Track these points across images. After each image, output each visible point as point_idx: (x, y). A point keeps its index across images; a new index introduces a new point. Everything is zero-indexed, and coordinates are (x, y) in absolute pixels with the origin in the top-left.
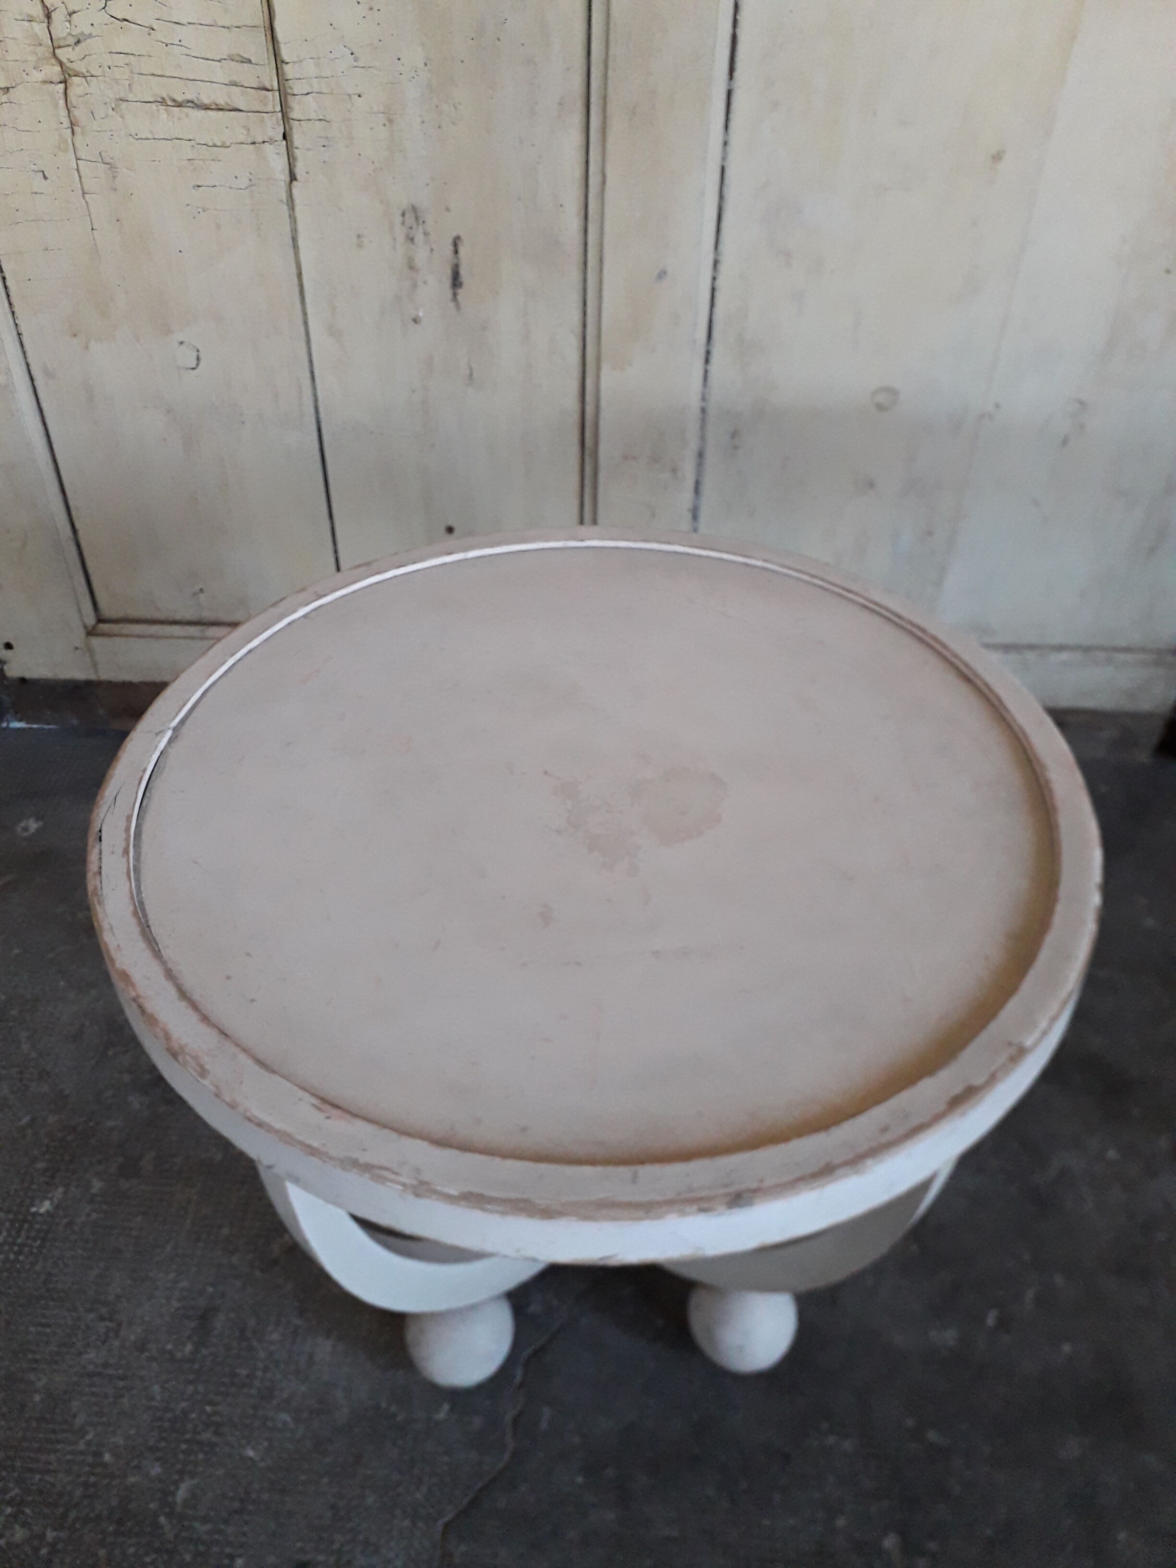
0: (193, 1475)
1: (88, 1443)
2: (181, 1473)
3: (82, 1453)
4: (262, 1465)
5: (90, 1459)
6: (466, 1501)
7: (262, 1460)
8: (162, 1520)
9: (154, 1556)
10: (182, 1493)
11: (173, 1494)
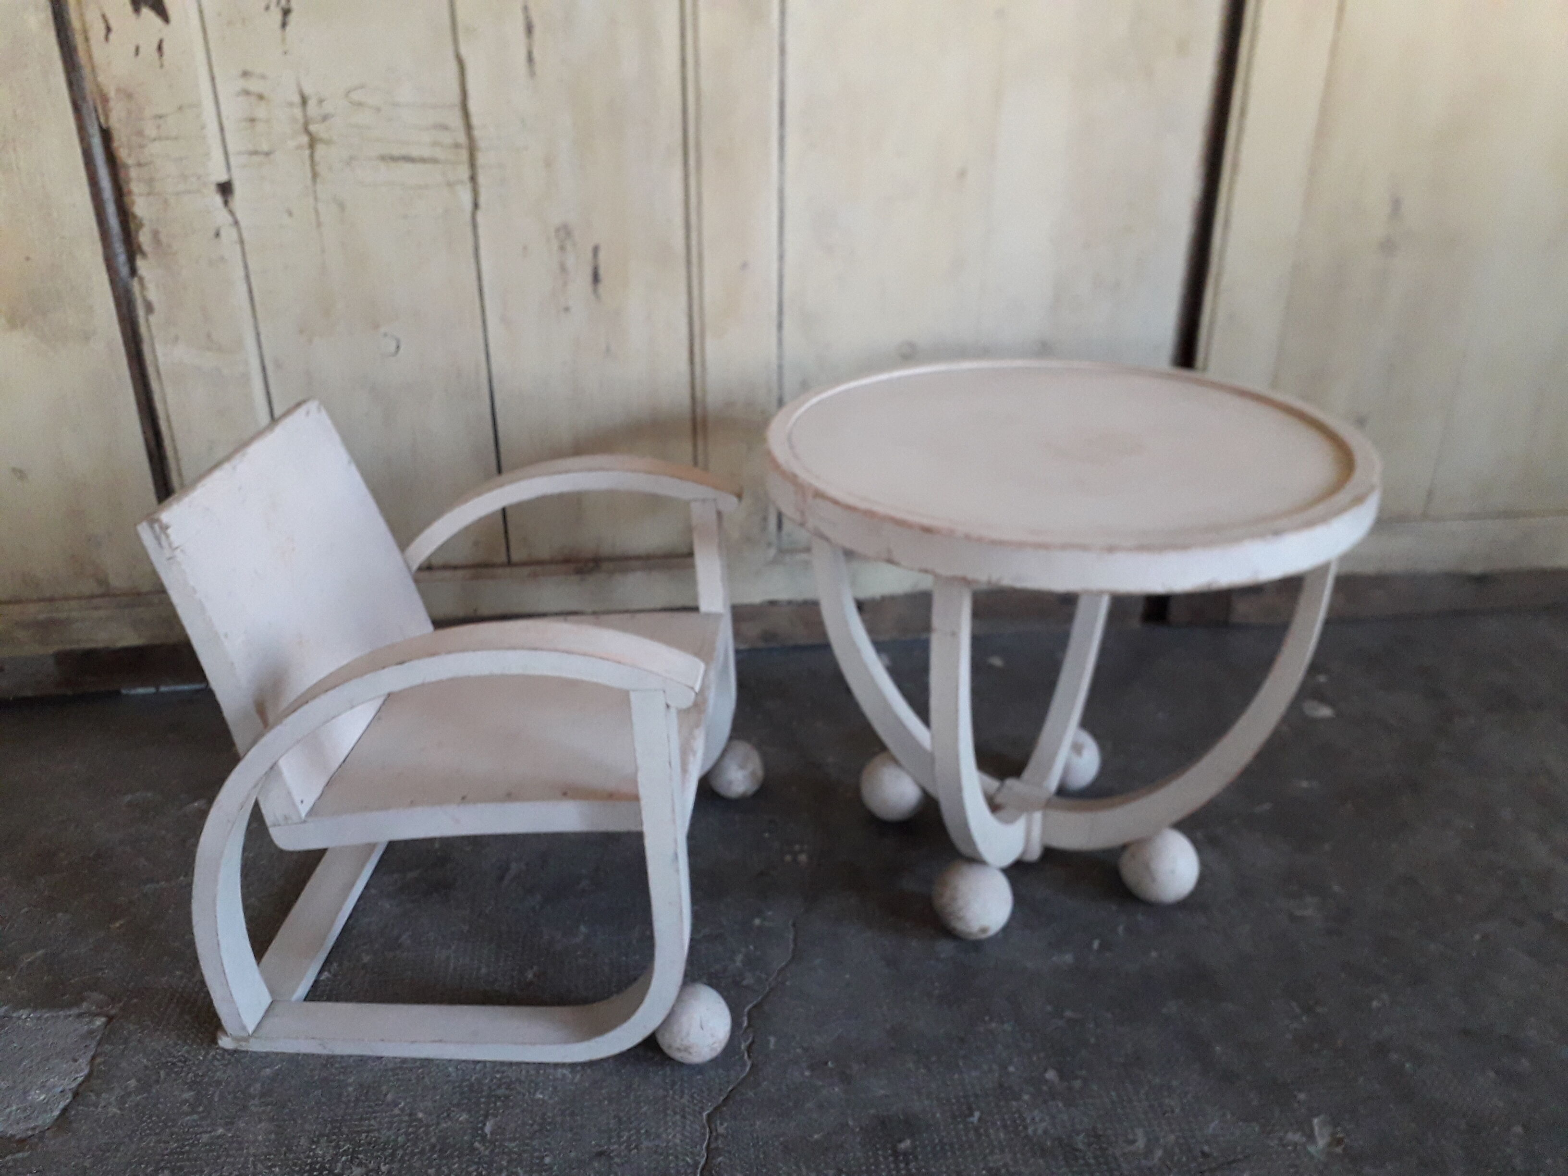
0: (495, 1116)
1: (402, 1110)
2: (486, 1116)
3: (398, 1115)
4: (551, 1102)
5: (406, 1118)
6: (722, 1098)
7: (550, 1098)
8: (477, 1144)
9: (475, 1167)
10: (488, 1129)
11: (482, 1129)
